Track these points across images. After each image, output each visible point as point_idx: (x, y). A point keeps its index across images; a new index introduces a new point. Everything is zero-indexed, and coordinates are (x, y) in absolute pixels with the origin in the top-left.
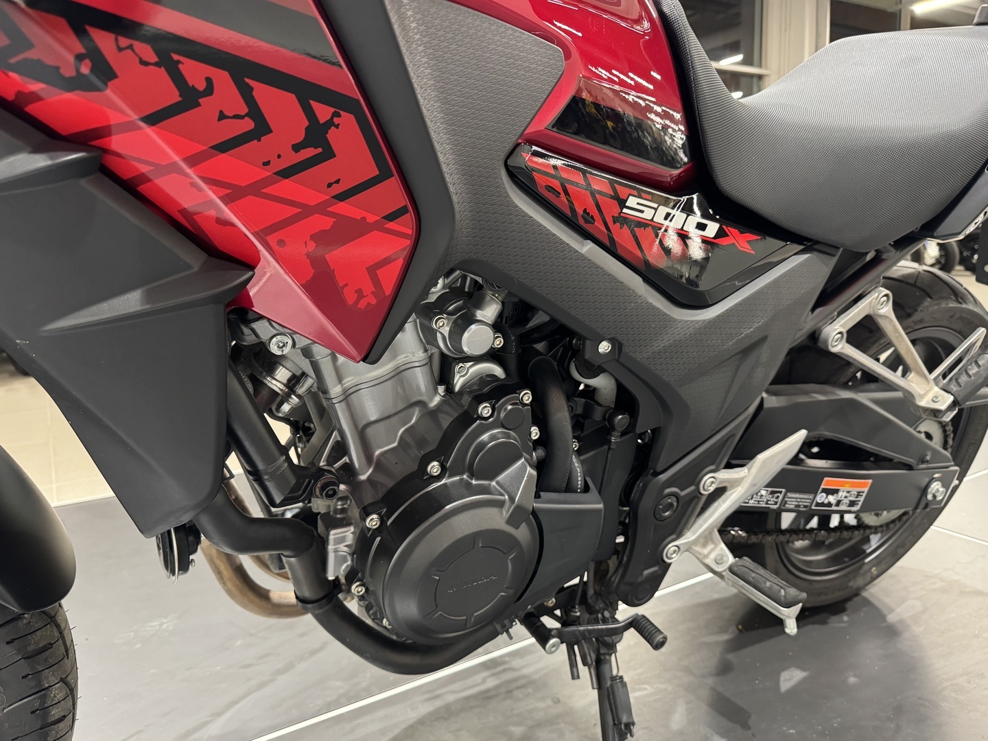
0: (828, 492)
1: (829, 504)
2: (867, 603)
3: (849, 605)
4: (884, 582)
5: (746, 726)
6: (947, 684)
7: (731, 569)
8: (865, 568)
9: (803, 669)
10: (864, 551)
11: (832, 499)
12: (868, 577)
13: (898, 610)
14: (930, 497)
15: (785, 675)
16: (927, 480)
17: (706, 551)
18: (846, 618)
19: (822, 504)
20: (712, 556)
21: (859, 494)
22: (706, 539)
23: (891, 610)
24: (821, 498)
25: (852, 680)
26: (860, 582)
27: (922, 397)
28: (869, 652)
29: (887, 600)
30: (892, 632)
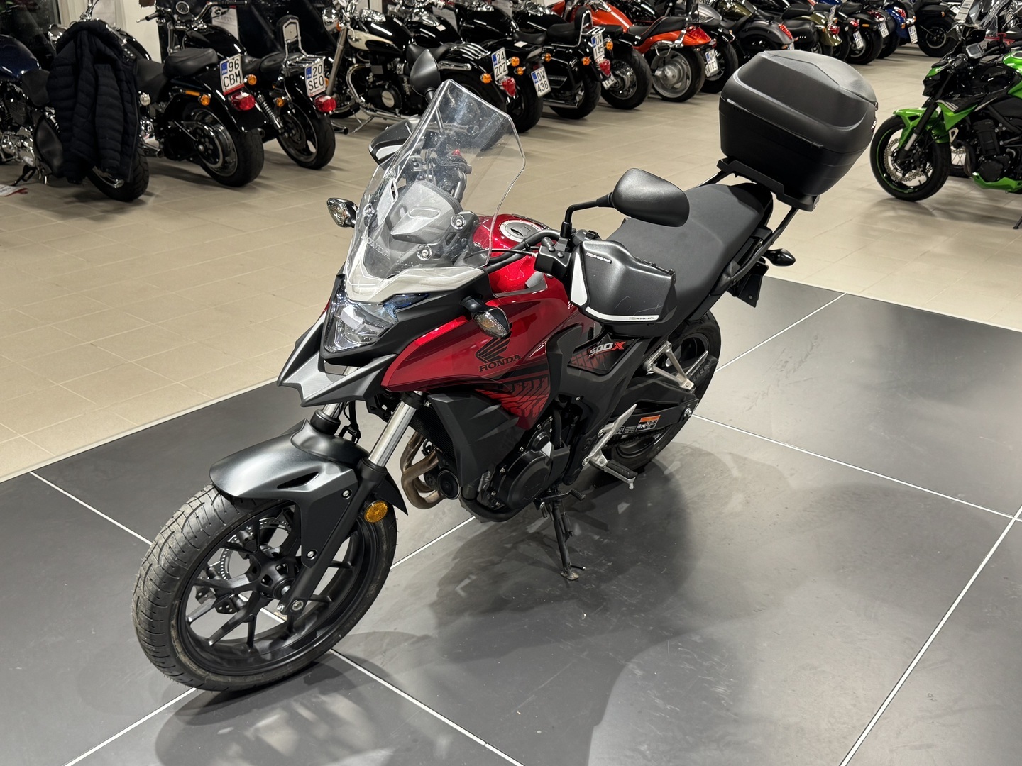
0: (642, 423)
1: (643, 428)
2: (655, 465)
3: (646, 468)
4: (663, 453)
5: (607, 530)
6: (689, 501)
7: (607, 465)
8: (654, 447)
9: (627, 502)
10: (654, 439)
11: (643, 426)
12: (655, 452)
13: (669, 468)
14: (685, 415)
15: (620, 506)
16: (684, 407)
17: (596, 459)
18: (645, 475)
19: (640, 429)
20: (599, 460)
21: (655, 422)
22: (597, 454)
23: (666, 468)
24: (639, 426)
25: (649, 505)
26: (651, 455)
27: (682, 384)
28: (655, 491)
29: (665, 463)
30: (667, 479)
